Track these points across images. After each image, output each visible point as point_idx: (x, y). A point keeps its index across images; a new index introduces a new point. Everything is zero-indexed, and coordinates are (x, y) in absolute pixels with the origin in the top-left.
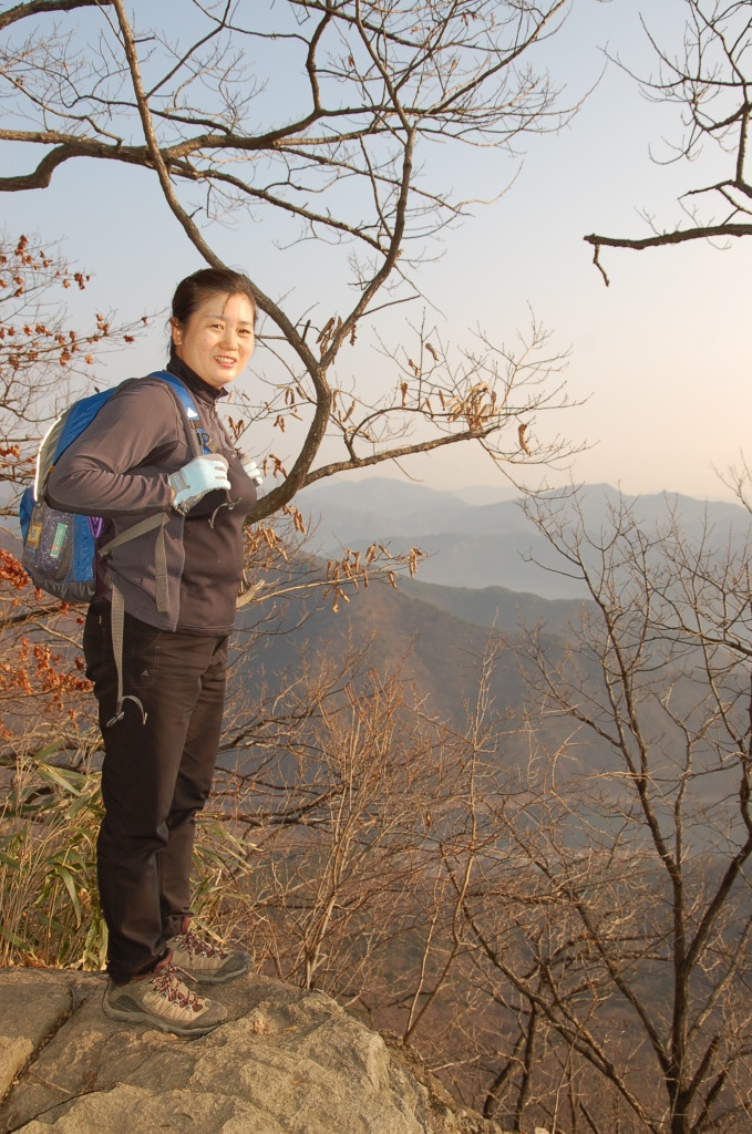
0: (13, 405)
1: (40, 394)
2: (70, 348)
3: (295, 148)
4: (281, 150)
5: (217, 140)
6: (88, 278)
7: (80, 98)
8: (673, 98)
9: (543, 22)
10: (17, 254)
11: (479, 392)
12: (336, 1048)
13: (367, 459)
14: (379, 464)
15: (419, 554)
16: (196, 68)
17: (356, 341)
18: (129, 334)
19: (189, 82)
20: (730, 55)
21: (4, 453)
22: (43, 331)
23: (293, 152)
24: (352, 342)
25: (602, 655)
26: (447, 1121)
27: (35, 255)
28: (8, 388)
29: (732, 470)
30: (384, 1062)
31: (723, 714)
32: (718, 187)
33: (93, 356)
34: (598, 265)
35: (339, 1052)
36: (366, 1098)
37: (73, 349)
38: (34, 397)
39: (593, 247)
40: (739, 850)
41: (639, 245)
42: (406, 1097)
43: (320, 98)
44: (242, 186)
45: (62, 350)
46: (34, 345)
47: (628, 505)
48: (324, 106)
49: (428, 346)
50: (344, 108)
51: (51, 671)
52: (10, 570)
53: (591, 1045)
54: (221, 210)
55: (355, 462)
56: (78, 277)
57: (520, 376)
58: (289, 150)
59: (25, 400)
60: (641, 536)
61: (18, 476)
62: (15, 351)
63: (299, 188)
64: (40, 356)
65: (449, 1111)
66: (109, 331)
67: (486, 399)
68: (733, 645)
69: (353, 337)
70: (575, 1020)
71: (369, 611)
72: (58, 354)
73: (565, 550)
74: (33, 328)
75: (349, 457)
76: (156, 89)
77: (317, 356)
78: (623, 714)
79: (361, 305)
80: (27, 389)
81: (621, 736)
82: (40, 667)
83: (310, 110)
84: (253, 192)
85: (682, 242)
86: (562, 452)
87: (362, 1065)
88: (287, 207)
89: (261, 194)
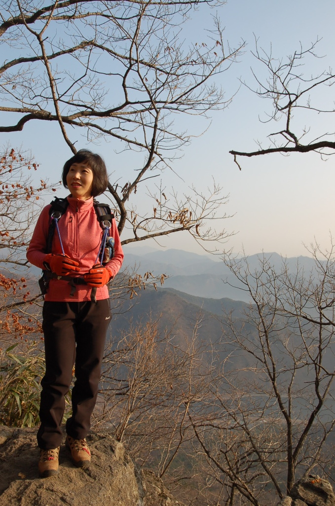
0: (9, 216)
1: (21, 211)
2: (30, 193)
3: (119, 116)
4: (113, 117)
5: (88, 113)
6: (38, 165)
7: (36, 96)
8: (269, 97)
9: (213, 70)
10: (10, 156)
11: (185, 212)
12: (105, 446)
13: (142, 238)
14: (146, 239)
15: (165, 276)
16: (81, 85)
17: (137, 192)
18: (54, 188)
19: (78, 90)
20: (283, 84)
21: (3, 235)
22: (19, 186)
23: (118, 117)
24: (135, 192)
25: (258, 323)
26: (167, 501)
27: (17, 156)
28: (8, 208)
29: (312, 245)
30: (122, 452)
31: (307, 349)
32: (281, 133)
33: (40, 196)
34: (236, 162)
35: (105, 447)
36: (113, 461)
37: (32, 194)
38: (19, 212)
39: (233, 155)
40: (315, 408)
41: (250, 155)
42: (129, 464)
43: (128, 97)
44: (100, 129)
45: (27, 194)
46: (16, 192)
47: (267, 259)
48: (129, 100)
49: (163, 194)
50: (137, 101)
51: (19, 324)
52: (3, 282)
53: (247, 491)
54: (93, 138)
55: (137, 239)
56: (34, 165)
57: (208, 206)
58: (116, 117)
59: (15, 214)
60: (273, 273)
61: (11, 246)
62: (8, 194)
63: (124, 130)
64: (19, 196)
65: (169, 498)
66: (46, 186)
67: (188, 215)
68: (304, 317)
69: (136, 191)
70: (240, 479)
71: (169, 309)
72: (26, 195)
73: (241, 278)
74: (15, 185)
75: (134, 237)
76: (65, 93)
77: (122, 198)
78: (266, 350)
79: (138, 178)
80: (16, 209)
81: (265, 359)
82: (14, 322)
83: (124, 102)
84: (105, 131)
85: (265, 154)
86: (224, 236)
87: (113, 451)
88: (119, 137)
89: (109, 132)
